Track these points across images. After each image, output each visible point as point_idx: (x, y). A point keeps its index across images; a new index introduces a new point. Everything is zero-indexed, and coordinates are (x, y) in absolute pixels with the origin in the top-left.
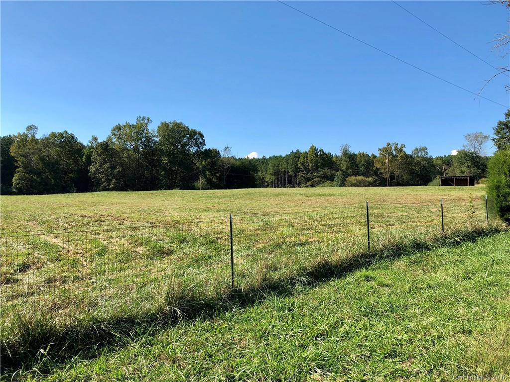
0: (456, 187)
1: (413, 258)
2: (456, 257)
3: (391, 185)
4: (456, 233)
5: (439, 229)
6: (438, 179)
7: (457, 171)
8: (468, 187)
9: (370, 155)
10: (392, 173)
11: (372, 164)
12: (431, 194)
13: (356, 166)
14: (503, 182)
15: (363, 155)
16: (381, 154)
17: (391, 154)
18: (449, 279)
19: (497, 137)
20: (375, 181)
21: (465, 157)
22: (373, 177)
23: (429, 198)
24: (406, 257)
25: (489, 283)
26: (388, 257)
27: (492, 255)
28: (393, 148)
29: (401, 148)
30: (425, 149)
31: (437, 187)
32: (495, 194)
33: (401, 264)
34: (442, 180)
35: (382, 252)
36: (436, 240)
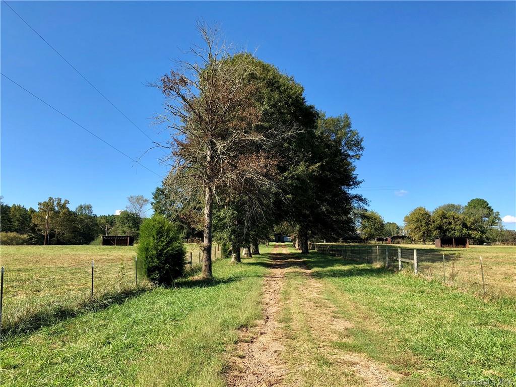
0: (117, 246)
1: (53, 328)
2: (101, 322)
3: (49, 243)
4: (105, 297)
5: (88, 292)
6: (101, 238)
7: (119, 231)
8: (128, 247)
9: (28, 209)
10: (52, 230)
11: (29, 219)
12: (90, 253)
13: (8, 221)
14: (152, 244)
15: (19, 209)
16: (41, 209)
17: (52, 209)
18: (88, 347)
19: (155, 202)
20: (31, 239)
21: (127, 218)
22: (30, 234)
23: (88, 258)
24: (44, 329)
25: (126, 345)
26: (23, 331)
27: (133, 316)
28: (55, 203)
29: (65, 203)
30: (89, 207)
31: (98, 247)
32: (144, 256)
33: (37, 338)
34: (104, 239)
35: (16, 325)
36: (84, 305)
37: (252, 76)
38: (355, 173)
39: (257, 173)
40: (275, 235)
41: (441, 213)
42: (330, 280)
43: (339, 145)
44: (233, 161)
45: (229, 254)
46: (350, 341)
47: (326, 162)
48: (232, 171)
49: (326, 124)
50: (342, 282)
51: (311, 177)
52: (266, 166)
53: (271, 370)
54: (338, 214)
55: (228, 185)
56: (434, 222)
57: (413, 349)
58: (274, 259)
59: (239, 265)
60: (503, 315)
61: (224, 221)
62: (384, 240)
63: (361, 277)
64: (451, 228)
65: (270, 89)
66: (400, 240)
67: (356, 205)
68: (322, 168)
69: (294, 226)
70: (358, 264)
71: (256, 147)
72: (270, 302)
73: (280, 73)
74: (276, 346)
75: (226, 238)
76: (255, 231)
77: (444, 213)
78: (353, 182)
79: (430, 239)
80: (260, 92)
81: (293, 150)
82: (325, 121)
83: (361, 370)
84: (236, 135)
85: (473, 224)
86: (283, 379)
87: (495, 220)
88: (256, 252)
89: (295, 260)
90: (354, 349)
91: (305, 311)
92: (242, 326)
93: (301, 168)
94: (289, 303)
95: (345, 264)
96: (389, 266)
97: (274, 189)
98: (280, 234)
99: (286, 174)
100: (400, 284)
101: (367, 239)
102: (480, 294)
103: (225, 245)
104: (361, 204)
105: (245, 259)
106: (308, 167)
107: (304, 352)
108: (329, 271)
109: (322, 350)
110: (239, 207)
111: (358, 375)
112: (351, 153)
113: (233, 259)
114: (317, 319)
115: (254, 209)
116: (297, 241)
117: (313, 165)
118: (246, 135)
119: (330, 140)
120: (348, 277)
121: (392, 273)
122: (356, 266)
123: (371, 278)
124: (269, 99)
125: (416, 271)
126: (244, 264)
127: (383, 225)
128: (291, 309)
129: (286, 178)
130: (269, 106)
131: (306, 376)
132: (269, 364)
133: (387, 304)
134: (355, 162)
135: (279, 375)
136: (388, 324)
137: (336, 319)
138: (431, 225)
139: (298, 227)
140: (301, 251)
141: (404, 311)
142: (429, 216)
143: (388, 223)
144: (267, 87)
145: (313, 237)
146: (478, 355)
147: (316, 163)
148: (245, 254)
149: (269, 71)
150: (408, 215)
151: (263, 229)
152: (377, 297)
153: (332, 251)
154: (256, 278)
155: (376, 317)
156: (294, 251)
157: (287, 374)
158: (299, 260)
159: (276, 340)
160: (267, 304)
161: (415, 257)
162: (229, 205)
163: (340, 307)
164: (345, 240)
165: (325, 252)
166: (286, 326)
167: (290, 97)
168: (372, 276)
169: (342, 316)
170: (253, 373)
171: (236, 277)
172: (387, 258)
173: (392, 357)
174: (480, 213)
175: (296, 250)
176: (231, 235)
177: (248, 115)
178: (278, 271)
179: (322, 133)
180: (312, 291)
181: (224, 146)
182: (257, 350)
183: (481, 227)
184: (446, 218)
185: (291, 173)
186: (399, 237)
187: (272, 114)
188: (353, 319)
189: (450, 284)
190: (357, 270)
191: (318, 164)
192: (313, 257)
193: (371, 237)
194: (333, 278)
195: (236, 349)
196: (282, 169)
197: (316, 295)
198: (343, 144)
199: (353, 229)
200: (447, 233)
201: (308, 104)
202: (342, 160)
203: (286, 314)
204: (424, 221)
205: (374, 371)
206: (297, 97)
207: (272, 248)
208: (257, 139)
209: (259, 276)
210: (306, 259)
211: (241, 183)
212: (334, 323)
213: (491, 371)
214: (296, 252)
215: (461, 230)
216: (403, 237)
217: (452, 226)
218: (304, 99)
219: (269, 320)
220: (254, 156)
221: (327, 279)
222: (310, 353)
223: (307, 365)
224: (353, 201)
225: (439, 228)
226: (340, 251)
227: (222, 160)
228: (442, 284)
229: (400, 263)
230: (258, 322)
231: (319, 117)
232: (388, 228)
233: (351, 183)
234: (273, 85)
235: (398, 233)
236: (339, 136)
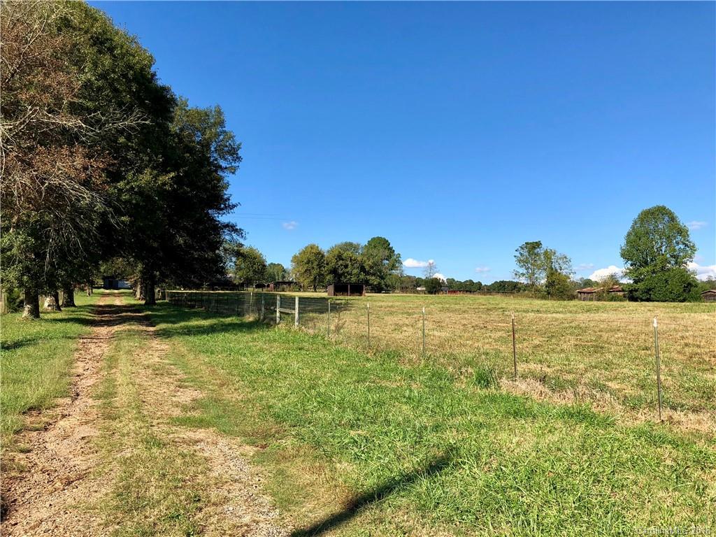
37: (65, 23)
38: (227, 193)
39: (69, 178)
40: (104, 278)
41: (337, 253)
42: (181, 339)
43: (207, 150)
44: (26, 154)
45: (19, 306)
46: (196, 414)
47: (185, 172)
48: (24, 171)
49: (188, 116)
50: (198, 342)
51: (161, 191)
52: (85, 169)
53: (72, 463)
54: (202, 249)
55: (16, 193)
56: (327, 264)
57: (276, 416)
58: (100, 313)
59: (37, 321)
60: (384, 370)
61: (9, 253)
62: (264, 286)
63: (226, 334)
64: (347, 272)
65: (96, 49)
66: (285, 286)
67: (227, 238)
68: (177, 180)
69: (133, 266)
70: (224, 317)
71: (69, 137)
72: (84, 372)
73: (116, 28)
74: (86, 431)
75: (13, 280)
76: (66, 270)
77: (340, 252)
78: (225, 205)
79: (323, 286)
80: (79, 50)
81: (134, 149)
82: (187, 112)
83: (205, 449)
84: (32, 114)
85: (371, 267)
86: (90, 472)
87: (396, 262)
88: (70, 302)
89: (132, 314)
90: (201, 423)
91: (138, 381)
92: (31, 409)
93: (146, 177)
94: (115, 373)
95: (205, 318)
96: (265, 319)
97: (99, 207)
98: (112, 277)
99: (121, 184)
100: (275, 340)
101: (242, 285)
102: (364, 348)
103: (10, 291)
104: (235, 236)
105: (48, 313)
106: (156, 177)
107: (128, 434)
108: (182, 328)
109: (155, 429)
110: (37, 232)
111: (201, 454)
112: (223, 163)
113: (25, 313)
114: (154, 390)
115: (63, 236)
116: (139, 286)
117: (163, 175)
118: (50, 115)
119: (194, 142)
120: (208, 334)
121: (268, 328)
122: (221, 319)
123: (239, 334)
124: (95, 64)
125: (296, 324)
126: (46, 320)
127: (264, 266)
128: (116, 380)
129: (120, 191)
130: (95, 75)
131: (125, 464)
132: (71, 456)
133: (254, 366)
134: (228, 177)
135: (84, 468)
136: (250, 390)
137: (181, 390)
138: (324, 267)
139: (140, 267)
140: (143, 302)
141: (275, 372)
142: (323, 256)
143: (272, 264)
144: (91, 46)
145: (164, 281)
146: (349, 415)
147: (169, 172)
148: (49, 306)
149: (96, 20)
150: (297, 254)
151: (80, 267)
152: (243, 358)
153: (191, 301)
154: (64, 340)
155: (237, 382)
156: (133, 302)
157: (97, 465)
158: (140, 314)
159: (86, 423)
160: (78, 376)
161: (297, 306)
162: (17, 226)
163: (190, 373)
164: (212, 287)
165: (179, 303)
166: (104, 404)
167: (131, 67)
168: (241, 331)
169: (191, 384)
170: (41, 470)
171: (30, 340)
172: (263, 309)
173: (249, 429)
174: (380, 254)
175: (137, 300)
176: (23, 275)
177: (54, 85)
178: (103, 330)
179: (182, 130)
180: (152, 355)
181: (10, 130)
182: (53, 439)
183: (380, 272)
184: (343, 260)
185: (128, 183)
186: (284, 283)
187: (100, 89)
188: (206, 388)
189: (333, 338)
190: (222, 325)
191: (172, 174)
192: (160, 310)
193: (248, 282)
194: (187, 337)
195: (16, 442)
196: (115, 176)
197: (157, 360)
198: (212, 149)
199: (222, 271)
200: (343, 279)
201: (160, 83)
202: (210, 172)
203: (108, 388)
204: (316, 263)
205: (223, 448)
206: (142, 69)
207: (99, 298)
208: (70, 124)
209: (70, 338)
210: (150, 313)
211: (40, 192)
212: (179, 393)
213: (360, 432)
214: (136, 302)
215: (358, 275)
216: (289, 283)
217: (349, 269)
218: (154, 75)
219: (79, 397)
220: (65, 151)
221: (177, 338)
222: (137, 434)
223: (130, 450)
224: (224, 232)
225: (334, 271)
226: (202, 301)
227: (5, 152)
228: (326, 339)
229: (278, 314)
230: (60, 401)
231: (177, 105)
232: (271, 270)
233: (222, 206)
234: (102, 43)
235: (284, 277)
236: (206, 137)
